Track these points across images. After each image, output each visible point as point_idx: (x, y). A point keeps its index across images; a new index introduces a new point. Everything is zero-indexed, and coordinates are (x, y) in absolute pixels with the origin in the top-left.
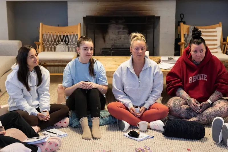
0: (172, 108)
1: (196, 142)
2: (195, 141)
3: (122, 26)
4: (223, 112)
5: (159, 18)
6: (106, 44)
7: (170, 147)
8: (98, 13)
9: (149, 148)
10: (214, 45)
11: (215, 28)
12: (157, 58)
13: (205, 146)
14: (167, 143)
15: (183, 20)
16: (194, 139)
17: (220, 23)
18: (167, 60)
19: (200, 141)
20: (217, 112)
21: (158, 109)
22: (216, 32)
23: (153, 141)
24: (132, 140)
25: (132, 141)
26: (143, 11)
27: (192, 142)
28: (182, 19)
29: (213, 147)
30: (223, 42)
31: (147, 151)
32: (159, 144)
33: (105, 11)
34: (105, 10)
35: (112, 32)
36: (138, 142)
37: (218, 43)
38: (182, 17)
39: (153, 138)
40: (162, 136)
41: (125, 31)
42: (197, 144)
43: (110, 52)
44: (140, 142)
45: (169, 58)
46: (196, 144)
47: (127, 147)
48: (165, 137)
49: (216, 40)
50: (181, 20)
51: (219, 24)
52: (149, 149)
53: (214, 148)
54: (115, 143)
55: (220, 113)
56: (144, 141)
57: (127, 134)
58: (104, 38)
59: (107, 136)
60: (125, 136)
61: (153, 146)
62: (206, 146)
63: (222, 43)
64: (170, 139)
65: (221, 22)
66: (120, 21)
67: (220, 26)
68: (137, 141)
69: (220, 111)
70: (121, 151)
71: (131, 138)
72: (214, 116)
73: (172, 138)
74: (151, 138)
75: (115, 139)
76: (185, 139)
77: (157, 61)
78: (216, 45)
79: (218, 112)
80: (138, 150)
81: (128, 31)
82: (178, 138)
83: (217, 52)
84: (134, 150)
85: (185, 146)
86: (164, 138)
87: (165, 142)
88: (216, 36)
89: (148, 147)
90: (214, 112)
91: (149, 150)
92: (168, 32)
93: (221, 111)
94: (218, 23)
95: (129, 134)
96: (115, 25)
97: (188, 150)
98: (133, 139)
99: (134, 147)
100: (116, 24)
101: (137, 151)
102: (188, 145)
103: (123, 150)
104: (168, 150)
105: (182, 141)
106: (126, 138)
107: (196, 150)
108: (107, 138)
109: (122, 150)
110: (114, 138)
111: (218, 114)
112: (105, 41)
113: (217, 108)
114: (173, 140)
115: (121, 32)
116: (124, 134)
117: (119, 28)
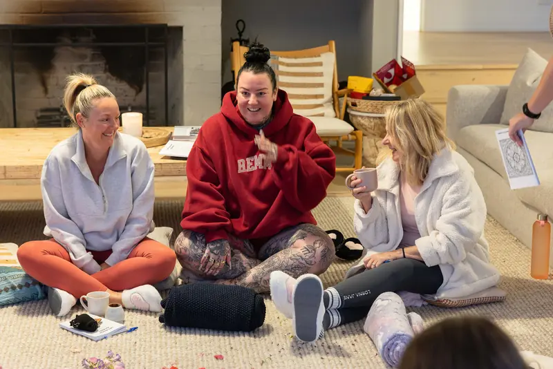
0: (186, 251)
1: (242, 337)
2: (239, 335)
3: (89, 52)
4: (311, 259)
5: (180, 29)
6: (48, 98)
7: (174, 352)
8: (23, 17)
9: (117, 357)
10: (316, 97)
11: (319, 56)
12: (165, 130)
13: (262, 347)
14: (166, 344)
15: (244, 37)
16: (238, 331)
17: (330, 42)
18: (188, 134)
19: (250, 336)
20: (297, 259)
21: (149, 256)
22: (320, 64)
23: (133, 340)
24: (80, 337)
25: (80, 341)
26: (139, 14)
27: (231, 338)
28: (240, 34)
29: (280, 347)
30: (340, 89)
31: (113, 364)
32: (148, 344)
33: (39, 13)
34: (41, 11)
35: (65, 68)
36: (94, 342)
37: (327, 92)
38: (241, 29)
39: (134, 332)
40: (157, 326)
41: (97, 63)
42: (243, 342)
43: (58, 118)
44: (99, 342)
45: (194, 129)
46: (240, 343)
47: (64, 355)
48: (165, 329)
49: (321, 85)
50: (238, 37)
51: (327, 46)
52: (118, 360)
53: (282, 351)
54: (34, 348)
55: (303, 262)
56: (109, 340)
57: (67, 323)
58: (44, 83)
59: (16, 330)
60: (63, 329)
61: (130, 352)
62: (264, 347)
63: (337, 93)
64: (176, 333)
65: (334, 40)
66: (84, 39)
67: (330, 50)
68: (92, 340)
69: (304, 257)
70: (45, 367)
71: (77, 335)
72: (291, 271)
73: (183, 329)
74: (128, 331)
75: (35, 336)
76: (216, 332)
77: (164, 136)
78: (322, 96)
79: (301, 261)
80: (90, 362)
81: (106, 64)
82: (197, 329)
83: (322, 115)
84: (80, 363)
85: (211, 350)
86: (163, 329)
87: (164, 340)
88: (321, 74)
89: (117, 355)
90: (291, 262)
91: (118, 362)
92: (202, 65)
93: (307, 257)
94: (327, 44)
95: (72, 323)
96: (70, 48)
97: (217, 357)
98: (82, 336)
99: (82, 354)
100: (74, 47)
101: (86, 367)
102: (219, 347)
103: (51, 365)
104: (168, 359)
105: (207, 337)
106: (66, 335)
107: (237, 357)
108: (15, 334)
109: (49, 364)
110: (33, 334)
111: (301, 265)
112: (46, 91)
113: (299, 250)
114: (183, 335)
115: (87, 66)
116: (60, 325)
117: (83, 57)
